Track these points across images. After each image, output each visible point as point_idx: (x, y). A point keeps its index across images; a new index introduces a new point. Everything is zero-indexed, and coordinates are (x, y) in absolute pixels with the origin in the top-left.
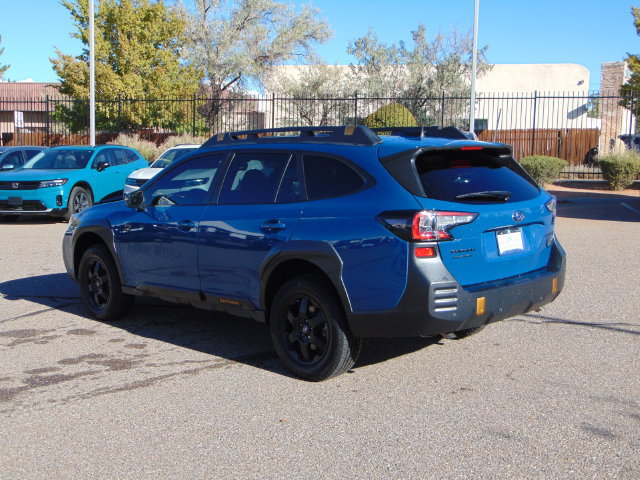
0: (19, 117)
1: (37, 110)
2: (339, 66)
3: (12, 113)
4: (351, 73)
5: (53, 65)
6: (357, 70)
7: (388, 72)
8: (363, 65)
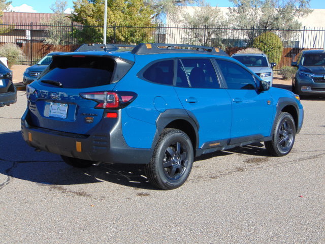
0: (28, 33)
1: (35, 29)
2: (218, 8)
3: (24, 31)
4: (229, 13)
5: (74, 5)
6: (232, 11)
7: (249, 12)
8: (236, 8)
